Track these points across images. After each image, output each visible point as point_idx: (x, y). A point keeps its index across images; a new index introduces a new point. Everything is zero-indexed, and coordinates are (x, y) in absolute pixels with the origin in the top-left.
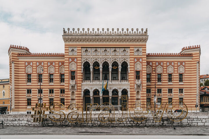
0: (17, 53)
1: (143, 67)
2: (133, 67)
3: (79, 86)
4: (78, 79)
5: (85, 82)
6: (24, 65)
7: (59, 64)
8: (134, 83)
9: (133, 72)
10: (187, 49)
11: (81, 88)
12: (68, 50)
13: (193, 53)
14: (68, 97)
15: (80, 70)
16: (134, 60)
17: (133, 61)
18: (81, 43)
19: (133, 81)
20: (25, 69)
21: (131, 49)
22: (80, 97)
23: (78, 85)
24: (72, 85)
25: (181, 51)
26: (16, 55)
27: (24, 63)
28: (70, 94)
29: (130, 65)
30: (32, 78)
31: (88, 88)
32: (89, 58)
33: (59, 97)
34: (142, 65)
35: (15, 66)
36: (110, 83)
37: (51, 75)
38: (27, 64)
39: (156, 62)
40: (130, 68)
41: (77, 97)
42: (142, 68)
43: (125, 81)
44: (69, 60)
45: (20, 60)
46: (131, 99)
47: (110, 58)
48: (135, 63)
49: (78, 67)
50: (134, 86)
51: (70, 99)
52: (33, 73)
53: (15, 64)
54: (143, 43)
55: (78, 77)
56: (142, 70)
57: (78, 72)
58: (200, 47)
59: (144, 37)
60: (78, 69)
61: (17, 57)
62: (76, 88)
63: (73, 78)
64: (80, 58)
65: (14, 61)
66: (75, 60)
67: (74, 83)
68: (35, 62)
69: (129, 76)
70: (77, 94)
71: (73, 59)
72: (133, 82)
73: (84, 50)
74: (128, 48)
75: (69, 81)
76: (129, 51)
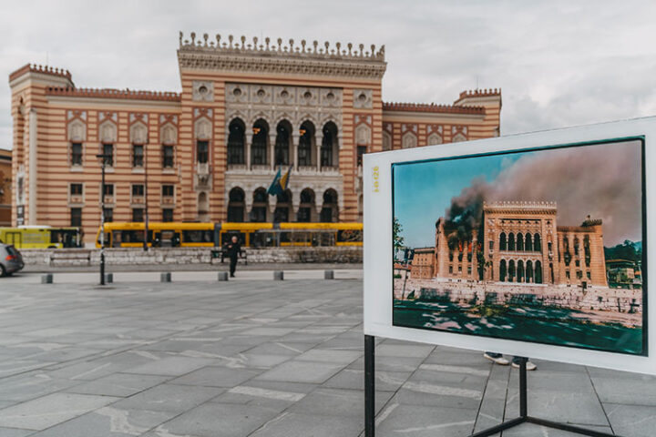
0: (44, 86)
1: (375, 136)
2: (351, 135)
3: (217, 179)
4: (217, 162)
5: (232, 168)
6: (63, 118)
7: (159, 119)
8: (353, 175)
9: (351, 147)
10: (471, 96)
11: (222, 183)
12: (191, 87)
13: (486, 105)
14: (190, 206)
15: (221, 140)
16: (353, 119)
17: (351, 122)
18: (224, 72)
19: (350, 169)
20: (66, 128)
21: (345, 91)
22: (221, 206)
23: (217, 176)
24: (201, 177)
25: (458, 98)
26: (43, 92)
27: (63, 112)
28: (194, 199)
29: (345, 132)
30: (87, 154)
31: (241, 185)
32: (244, 110)
33: (158, 204)
34: (373, 133)
35: (39, 120)
36: (295, 172)
37: (136, 147)
38: (71, 115)
39: (402, 123)
40: (344, 138)
41: (214, 206)
42: (373, 139)
43: (330, 170)
44: (193, 113)
45: (51, 104)
46: (346, 214)
47: (296, 113)
48: (355, 126)
49: (217, 130)
50: (353, 182)
51: (194, 212)
52: (87, 141)
53: (39, 114)
54: (375, 80)
55: (217, 156)
56: (372, 144)
57: (217, 143)
58: (500, 94)
59: (377, 66)
60: (217, 137)
61: (44, 95)
62: (210, 184)
63: (202, 157)
64: (221, 108)
65: (36, 107)
66: (210, 114)
67: (207, 172)
68: (93, 110)
69: (342, 157)
70: (215, 199)
71: (204, 111)
72: (351, 172)
73: (233, 88)
74: (339, 91)
75: (192, 165)
76: (342, 98)
